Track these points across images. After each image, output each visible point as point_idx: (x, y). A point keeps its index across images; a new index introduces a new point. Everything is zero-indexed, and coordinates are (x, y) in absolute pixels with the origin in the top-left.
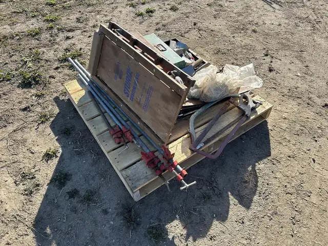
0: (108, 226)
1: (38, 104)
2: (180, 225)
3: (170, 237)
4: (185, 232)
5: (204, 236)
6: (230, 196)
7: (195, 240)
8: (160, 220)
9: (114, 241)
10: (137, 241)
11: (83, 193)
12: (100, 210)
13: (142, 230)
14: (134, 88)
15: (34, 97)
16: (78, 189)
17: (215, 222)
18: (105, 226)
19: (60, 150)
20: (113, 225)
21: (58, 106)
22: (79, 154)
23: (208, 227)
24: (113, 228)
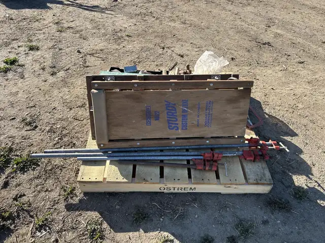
0: (280, 226)
1: (59, 232)
2: (298, 176)
3: (306, 187)
4: (305, 177)
5: (311, 168)
6: (284, 138)
7: (312, 175)
8: (290, 187)
9: (296, 227)
10: (302, 210)
11: (236, 233)
12: (262, 226)
13: (294, 202)
14: (184, 116)
15: (38, 234)
16: (229, 235)
17: (302, 156)
18: (280, 228)
19: (166, 234)
20: (281, 222)
21: (87, 210)
22: (182, 217)
23: (304, 162)
24: (284, 223)
